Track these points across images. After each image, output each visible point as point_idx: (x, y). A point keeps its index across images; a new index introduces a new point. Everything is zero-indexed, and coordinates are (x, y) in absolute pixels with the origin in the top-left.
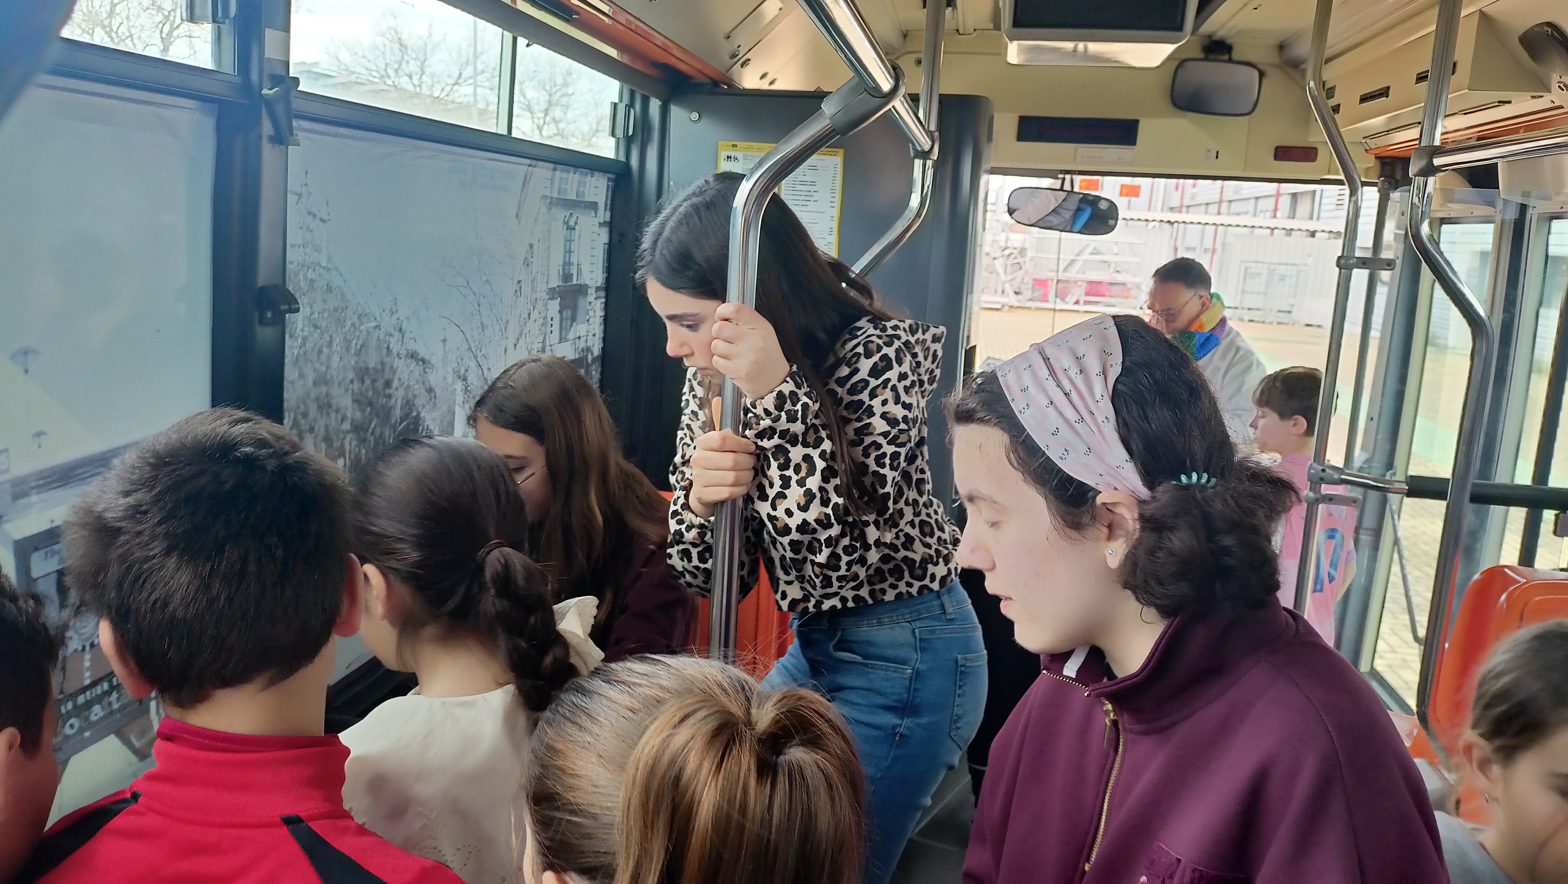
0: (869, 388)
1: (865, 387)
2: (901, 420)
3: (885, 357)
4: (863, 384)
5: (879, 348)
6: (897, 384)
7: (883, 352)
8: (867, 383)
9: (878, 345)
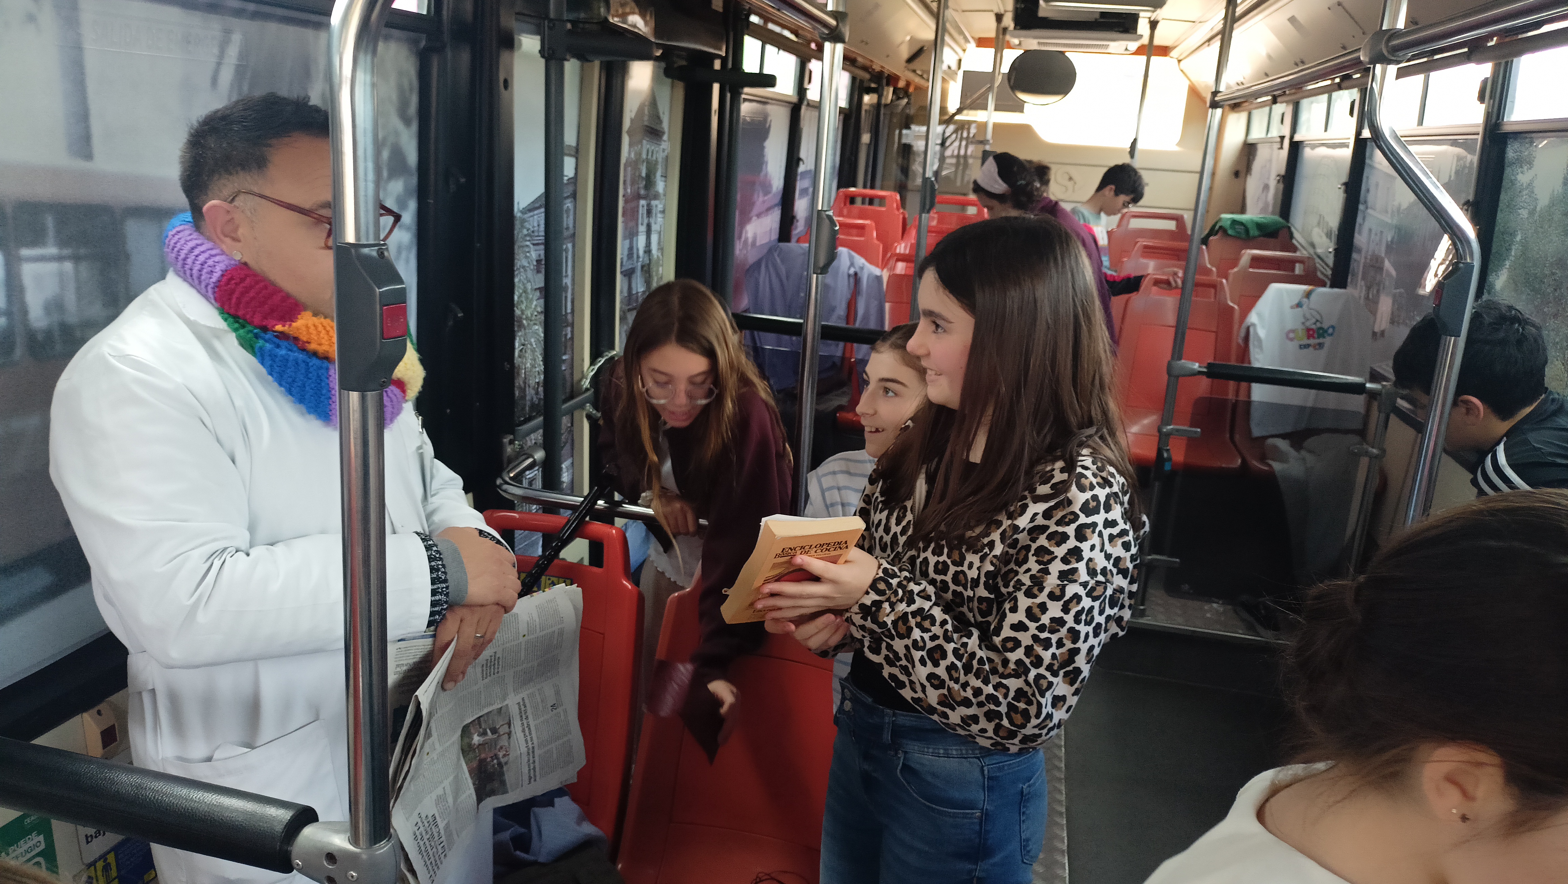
0: (1077, 523)
1: (1073, 521)
2: (1099, 571)
3: (1095, 498)
4: (1072, 517)
5: (1092, 488)
6: (1103, 530)
7: (1095, 492)
8: (1077, 517)
9: (1091, 483)
